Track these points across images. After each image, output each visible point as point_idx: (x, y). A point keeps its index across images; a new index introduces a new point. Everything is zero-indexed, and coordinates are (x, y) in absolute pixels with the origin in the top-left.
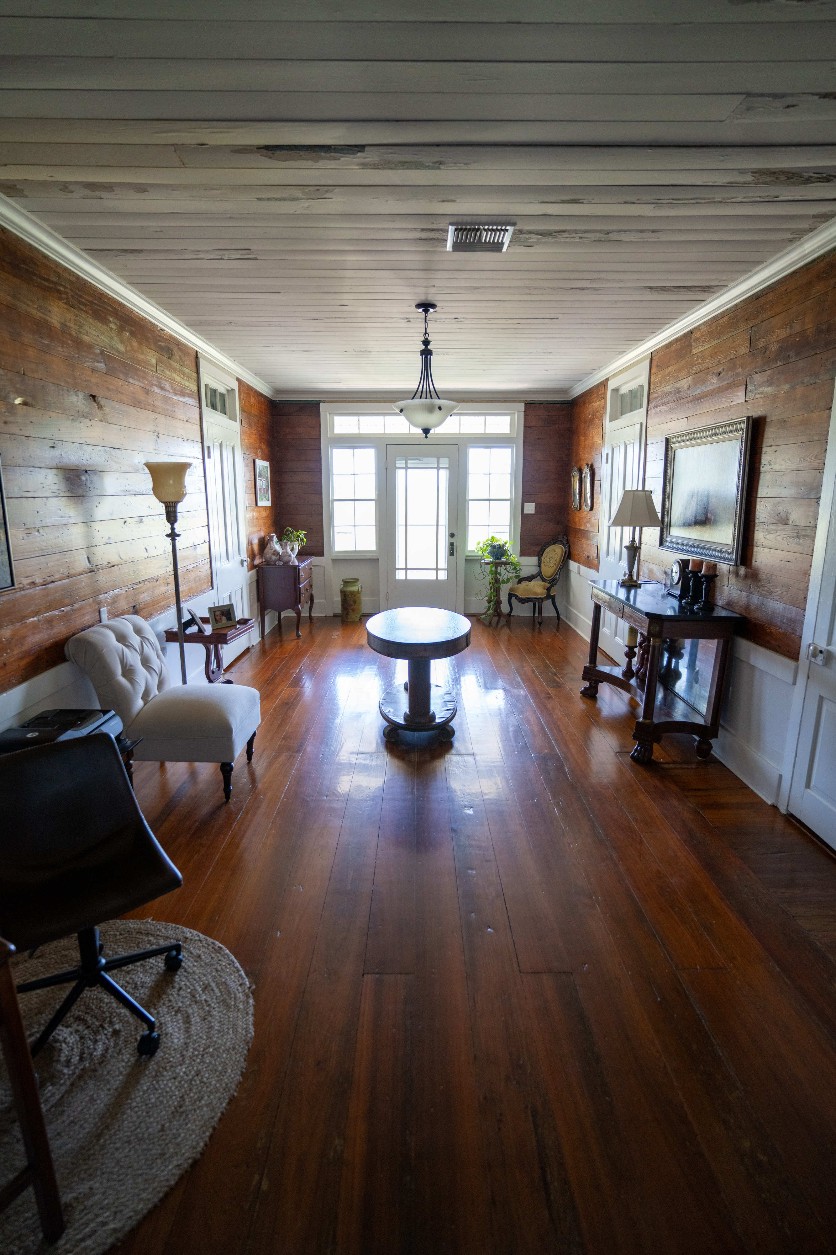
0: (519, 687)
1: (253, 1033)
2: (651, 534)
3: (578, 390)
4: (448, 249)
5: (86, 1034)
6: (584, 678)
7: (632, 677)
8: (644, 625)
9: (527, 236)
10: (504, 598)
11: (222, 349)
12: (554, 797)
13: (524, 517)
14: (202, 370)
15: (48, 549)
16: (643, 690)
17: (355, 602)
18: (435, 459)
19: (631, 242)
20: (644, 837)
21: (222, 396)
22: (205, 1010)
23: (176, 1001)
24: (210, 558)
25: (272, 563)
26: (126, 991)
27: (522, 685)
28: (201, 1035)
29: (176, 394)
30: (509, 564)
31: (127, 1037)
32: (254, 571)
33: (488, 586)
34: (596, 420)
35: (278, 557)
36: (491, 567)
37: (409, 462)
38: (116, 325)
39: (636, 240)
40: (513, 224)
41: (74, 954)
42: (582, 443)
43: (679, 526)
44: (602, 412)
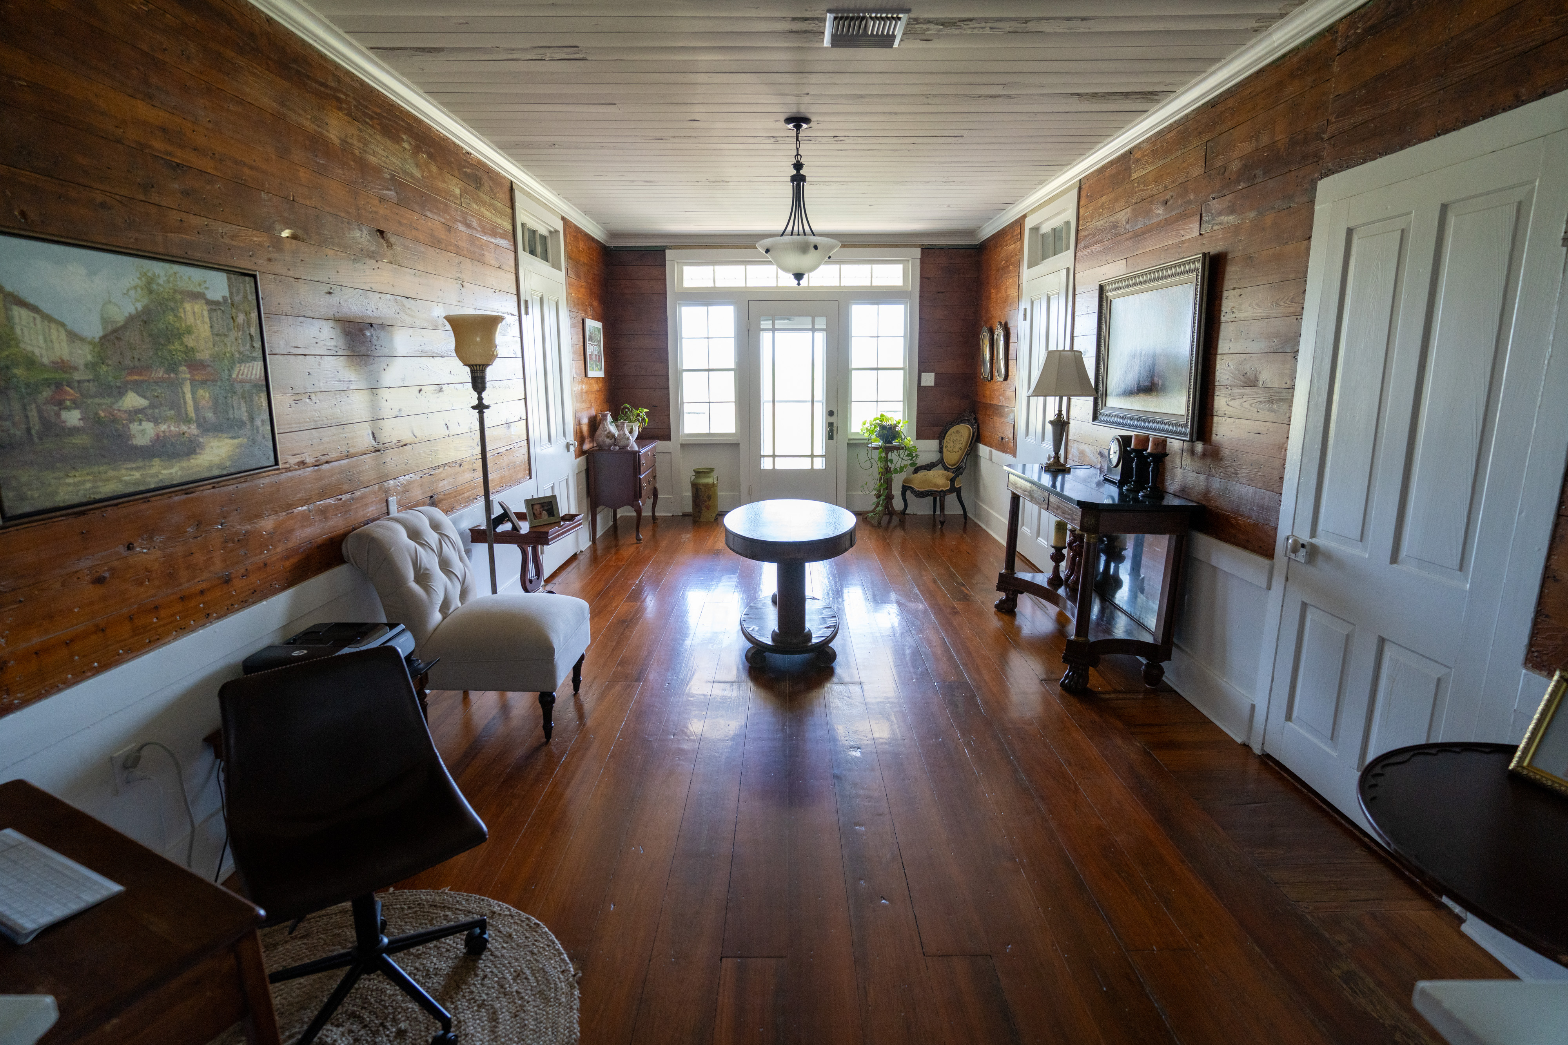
0: (916, 599)
1: (579, 1034)
2: (1082, 406)
3: (988, 231)
4: (825, 45)
5: (362, 1035)
6: (999, 589)
7: (1060, 586)
8: (1075, 517)
9: (924, 27)
10: (897, 492)
11: (543, 179)
12: (963, 735)
13: (922, 390)
14: (518, 205)
15: (323, 420)
16: (1074, 602)
17: (709, 497)
18: (810, 319)
19: (1056, 34)
20: (1080, 783)
21: (544, 238)
22: (517, 1005)
23: (479, 993)
24: (528, 439)
25: (606, 448)
26: (415, 980)
27: (921, 597)
28: (511, 1036)
29: (485, 234)
30: (903, 448)
31: (415, 1039)
32: (583, 458)
33: (877, 476)
34: (1011, 268)
35: (613, 440)
36: (880, 453)
37: (776, 322)
38: (411, 144)
39: (1061, 31)
40: (907, 11)
41: (348, 933)
42: (993, 296)
43: (1118, 395)
44: (1018, 257)
